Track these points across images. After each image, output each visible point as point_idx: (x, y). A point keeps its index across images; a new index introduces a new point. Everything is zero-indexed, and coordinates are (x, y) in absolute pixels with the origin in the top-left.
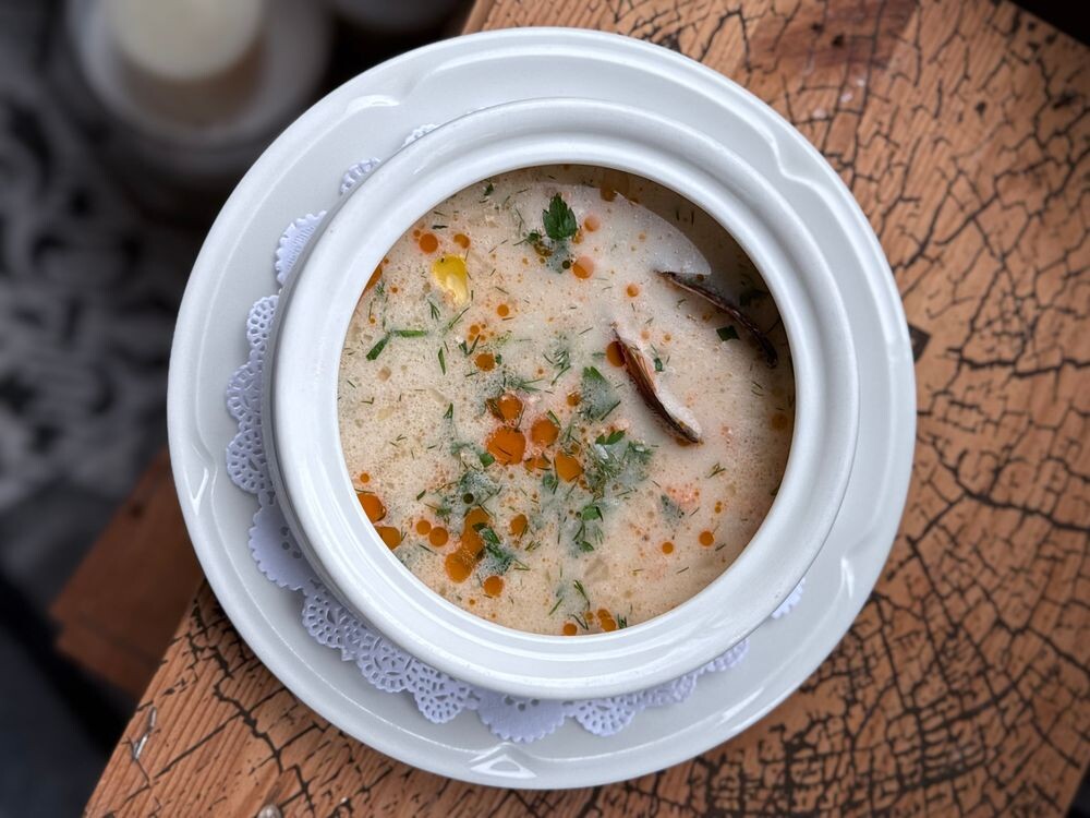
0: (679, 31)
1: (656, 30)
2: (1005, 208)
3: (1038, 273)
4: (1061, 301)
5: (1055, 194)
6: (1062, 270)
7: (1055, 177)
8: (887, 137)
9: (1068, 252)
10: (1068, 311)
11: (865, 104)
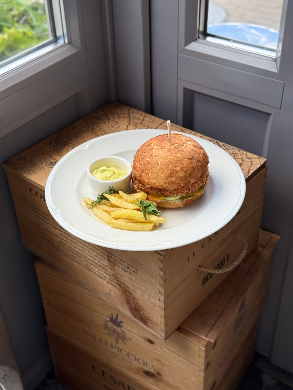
0: (50, 162)
1: (48, 164)
2: (98, 132)
3: (110, 130)
4: (116, 128)
5: (98, 127)
6: (111, 128)
7: (95, 127)
8: (80, 142)
9: (108, 127)
10: (118, 128)
11: (73, 144)
